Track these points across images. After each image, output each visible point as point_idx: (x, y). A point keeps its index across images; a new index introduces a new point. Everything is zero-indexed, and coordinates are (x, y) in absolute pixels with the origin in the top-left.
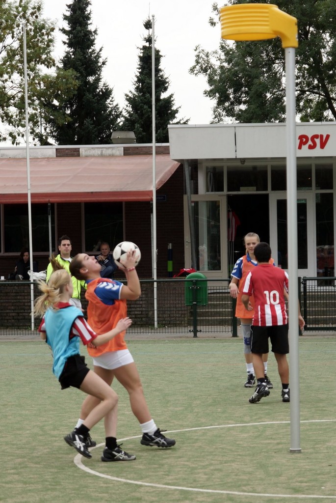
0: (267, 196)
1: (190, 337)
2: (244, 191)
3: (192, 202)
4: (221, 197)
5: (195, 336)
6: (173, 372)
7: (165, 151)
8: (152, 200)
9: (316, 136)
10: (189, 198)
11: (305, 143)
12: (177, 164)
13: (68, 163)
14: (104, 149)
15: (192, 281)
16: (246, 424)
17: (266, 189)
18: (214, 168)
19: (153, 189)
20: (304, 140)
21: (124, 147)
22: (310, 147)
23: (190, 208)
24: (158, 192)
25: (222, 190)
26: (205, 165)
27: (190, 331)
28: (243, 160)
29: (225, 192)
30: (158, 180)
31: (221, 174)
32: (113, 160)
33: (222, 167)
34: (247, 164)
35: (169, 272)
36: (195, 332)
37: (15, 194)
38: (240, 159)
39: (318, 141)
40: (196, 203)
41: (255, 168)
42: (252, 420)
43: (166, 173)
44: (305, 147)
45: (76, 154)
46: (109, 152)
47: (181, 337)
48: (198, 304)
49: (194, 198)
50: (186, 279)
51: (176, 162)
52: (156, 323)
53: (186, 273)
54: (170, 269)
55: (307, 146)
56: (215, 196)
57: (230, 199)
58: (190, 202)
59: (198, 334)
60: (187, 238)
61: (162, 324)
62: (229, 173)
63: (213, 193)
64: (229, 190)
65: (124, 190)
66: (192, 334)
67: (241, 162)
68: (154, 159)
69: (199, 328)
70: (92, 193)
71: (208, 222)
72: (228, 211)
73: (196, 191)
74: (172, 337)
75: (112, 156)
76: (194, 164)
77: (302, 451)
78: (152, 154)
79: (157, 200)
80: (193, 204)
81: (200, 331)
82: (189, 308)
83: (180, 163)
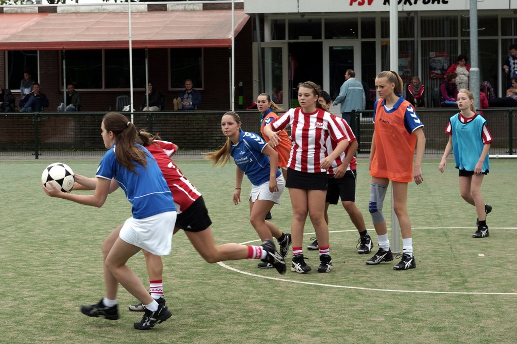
0: (321, 44)
2: (302, 39)
3: (261, 48)
4: (283, 44)
8: (230, 46)
12: (247, 17)
13: (158, 16)
14: (187, 5)
17: (320, 38)
18: (276, 21)
19: (231, 36)
21: (203, 4)
22: (360, 4)
23: (259, 53)
24: (236, 39)
25: (284, 38)
26: (270, 18)
28: (303, 14)
29: (287, 40)
30: (234, 30)
31: (284, 25)
32: (194, 14)
33: (284, 20)
34: (306, 17)
35: (240, 105)
37: (119, 41)
38: (301, 13)
41: (310, 20)
43: (239, 25)
44: (355, 4)
45: (164, 8)
46: (191, 7)
49: (263, 45)
51: (247, 15)
54: (241, 103)
55: (357, 3)
56: (278, 43)
57: (289, 44)
60: (255, 77)
62: (291, 25)
63: (277, 41)
64: (289, 39)
65: (206, 38)
67: (301, 15)
68: (233, 13)
70: (181, 40)
71: (273, 64)
72: (289, 56)
73: (263, 40)
75: (193, 11)
76: (262, 17)
78: (232, 9)
79: (235, 46)
83: (250, 16)
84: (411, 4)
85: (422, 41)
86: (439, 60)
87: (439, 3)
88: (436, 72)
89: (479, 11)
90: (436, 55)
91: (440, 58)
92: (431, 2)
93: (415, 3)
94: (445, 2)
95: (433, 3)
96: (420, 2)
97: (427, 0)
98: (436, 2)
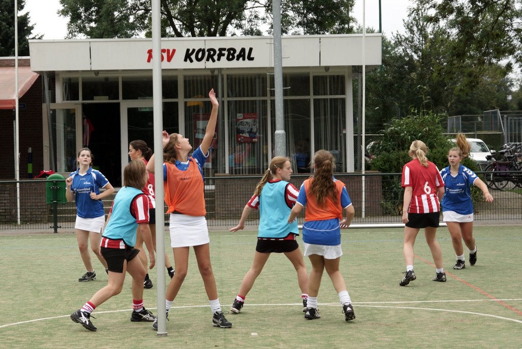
0: (118, 104)
1: (52, 233)
2: (97, 100)
3: (51, 110)
4: (77, 106)
5: (56, 231)
6: (39, 265)
7: (26, 64)
8: (15, 108)
9: (164, 51)
10: (48, 106)
12: (36, 76)
15: (52, 181)
16: (114, 311)
17: (117, 98)
18: (70, 79)
19: (16, 97)
23: (49, 115)
24: (20, 100)
25: (78, 99)
26: (62, 76)
27: (51, 227)
28: (97, 72)
29: (81, 101)
30: (20, 90)
31: (78, 84)
33: (78, 78)
34: (101, 75)
35: (29, 174)
36: (56, 228)
38: (94, 71)
39: (165, 55)
40: (54, 111)
41: (107, 79)
42: (118, 307)
43: (26, 84)
47: (42, 233)
48: (59, 202)
49: (53, 106)
50: (47, 180)
51: (36, 74)
52: (19, 220)
53: (46, 175)
54: (30, 171)
57: (84, 105)
58: (49, 110)
59: (58, 230)
60: (46, 142)
61: (24, 222)
62: (84, 84)
63: (70, 102)
64: (83, 99)
66: (53, 230)
67: (95, 73)
68: (16, 71)
69: (59, 224)
71: (65, 129)
72: (83, 118)
73: (53, 100)
74: (34, 233)
76: (52, 76)
77: (168, 334)
78: (14, 66)
79: (19, 108)
80: (51, 112)
81: (60, 227)
82: (49, 205)
83: (39, 75)
84: (214, 61)
85: (229, 102)
86: (247, 122)
87: (244, 59)
88: (244, 135)
90: (244, 117)
91: (248, 120)
92: (236, 58)
93: (219, 59)
94: (251, 59)
95: (238, 59)
96: (224, 59)
97: (231, 57)
98: (241, 59)
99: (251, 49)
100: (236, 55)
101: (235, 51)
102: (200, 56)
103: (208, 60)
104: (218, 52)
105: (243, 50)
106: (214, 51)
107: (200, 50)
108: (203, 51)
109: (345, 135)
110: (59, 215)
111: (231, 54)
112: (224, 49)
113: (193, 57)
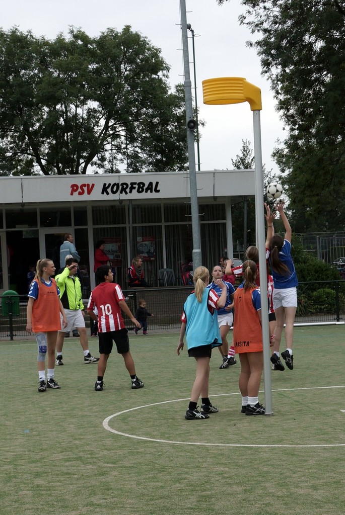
0: (37, 232)
1: (9, 341)
2: (19, 228)
4: (2, 233)
5: (12, 339)
9: (84, 185)
11: (76, 191)
15: (8, 297)
17: (36, 225)
20: (75, 188)
22: (80, 194)
27: (7, 336)
29: (5, 229)
31: (2, 215)
33: (2, 210)
34: (26, 207)
36: (12, 336)
39: (85, 189)
44: (76, 194)
48: (13, 314)
55: (77, 192)
57: (7, 233)
59: (14, 337)
64: (7, 228)
66: (9, 338)
69: (14, 333)
72: (7, 244)
81: (16, 335)
84: (126, 193)
85: (133, 227)
86: (145, 244)
87: (151, 192)
88: (143, 255)
89: (199, 198)
90: (143, 240)
91: (147, 243)
92: (145, 191)
93: (131, 192)
94: (157, 191)
95: (146, 192)
96: (135, 191)
97: (141, 190)
98: (149, 191)
99: (157, 183)
100: (145, 188)
101: (144, 184)
102: (115, 189)
103: (121, 192)
104: (130, 186)
105: (151, 184)
106: (127, 184)
107: (115, 184)
108: (118, 185)
109: (226, 253)
110: (14, 325)
111: (141, 187)
112: (135, 183)
113: (109, 190)
